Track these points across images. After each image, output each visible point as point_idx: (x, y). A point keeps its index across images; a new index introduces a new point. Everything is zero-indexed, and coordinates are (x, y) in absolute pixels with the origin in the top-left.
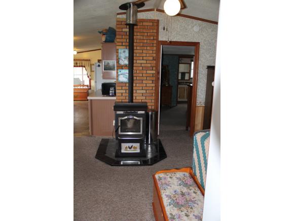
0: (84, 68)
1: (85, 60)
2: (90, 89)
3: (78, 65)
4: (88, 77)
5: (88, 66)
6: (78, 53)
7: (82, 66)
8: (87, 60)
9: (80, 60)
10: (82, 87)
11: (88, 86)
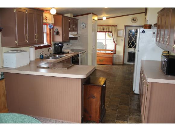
0: (111, 34)
1: (112, 26)
2: (115, 54)
3: (105, 30)
4: (114, 42)
5: (115, 31)
6: (107, 18)
7: (109, 32)
8: (114, 26)
9: (107, 26)
10: (104, 52)
11: (112, 51)
